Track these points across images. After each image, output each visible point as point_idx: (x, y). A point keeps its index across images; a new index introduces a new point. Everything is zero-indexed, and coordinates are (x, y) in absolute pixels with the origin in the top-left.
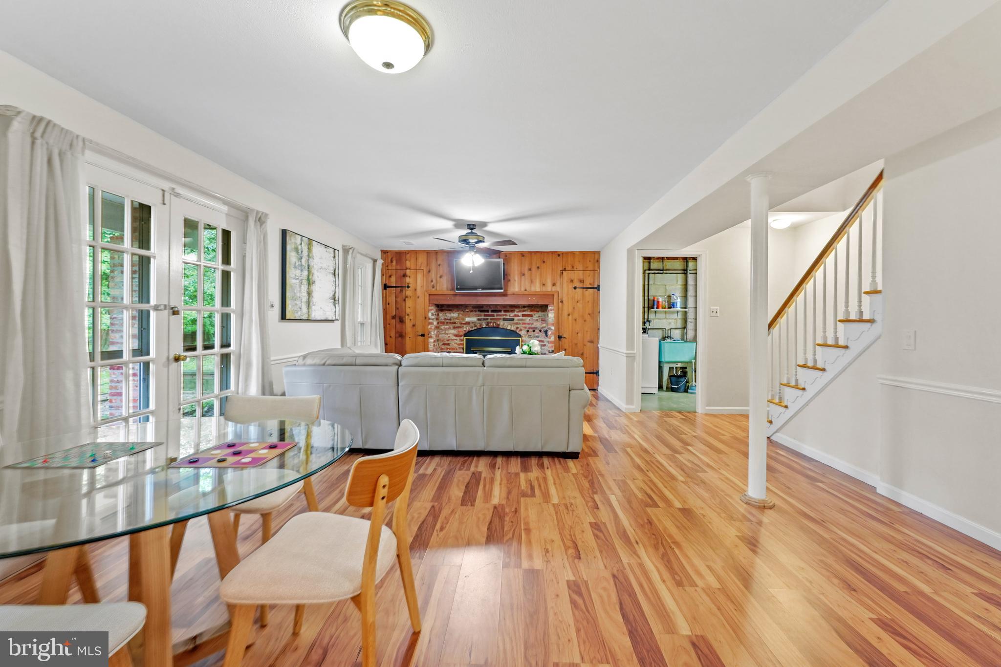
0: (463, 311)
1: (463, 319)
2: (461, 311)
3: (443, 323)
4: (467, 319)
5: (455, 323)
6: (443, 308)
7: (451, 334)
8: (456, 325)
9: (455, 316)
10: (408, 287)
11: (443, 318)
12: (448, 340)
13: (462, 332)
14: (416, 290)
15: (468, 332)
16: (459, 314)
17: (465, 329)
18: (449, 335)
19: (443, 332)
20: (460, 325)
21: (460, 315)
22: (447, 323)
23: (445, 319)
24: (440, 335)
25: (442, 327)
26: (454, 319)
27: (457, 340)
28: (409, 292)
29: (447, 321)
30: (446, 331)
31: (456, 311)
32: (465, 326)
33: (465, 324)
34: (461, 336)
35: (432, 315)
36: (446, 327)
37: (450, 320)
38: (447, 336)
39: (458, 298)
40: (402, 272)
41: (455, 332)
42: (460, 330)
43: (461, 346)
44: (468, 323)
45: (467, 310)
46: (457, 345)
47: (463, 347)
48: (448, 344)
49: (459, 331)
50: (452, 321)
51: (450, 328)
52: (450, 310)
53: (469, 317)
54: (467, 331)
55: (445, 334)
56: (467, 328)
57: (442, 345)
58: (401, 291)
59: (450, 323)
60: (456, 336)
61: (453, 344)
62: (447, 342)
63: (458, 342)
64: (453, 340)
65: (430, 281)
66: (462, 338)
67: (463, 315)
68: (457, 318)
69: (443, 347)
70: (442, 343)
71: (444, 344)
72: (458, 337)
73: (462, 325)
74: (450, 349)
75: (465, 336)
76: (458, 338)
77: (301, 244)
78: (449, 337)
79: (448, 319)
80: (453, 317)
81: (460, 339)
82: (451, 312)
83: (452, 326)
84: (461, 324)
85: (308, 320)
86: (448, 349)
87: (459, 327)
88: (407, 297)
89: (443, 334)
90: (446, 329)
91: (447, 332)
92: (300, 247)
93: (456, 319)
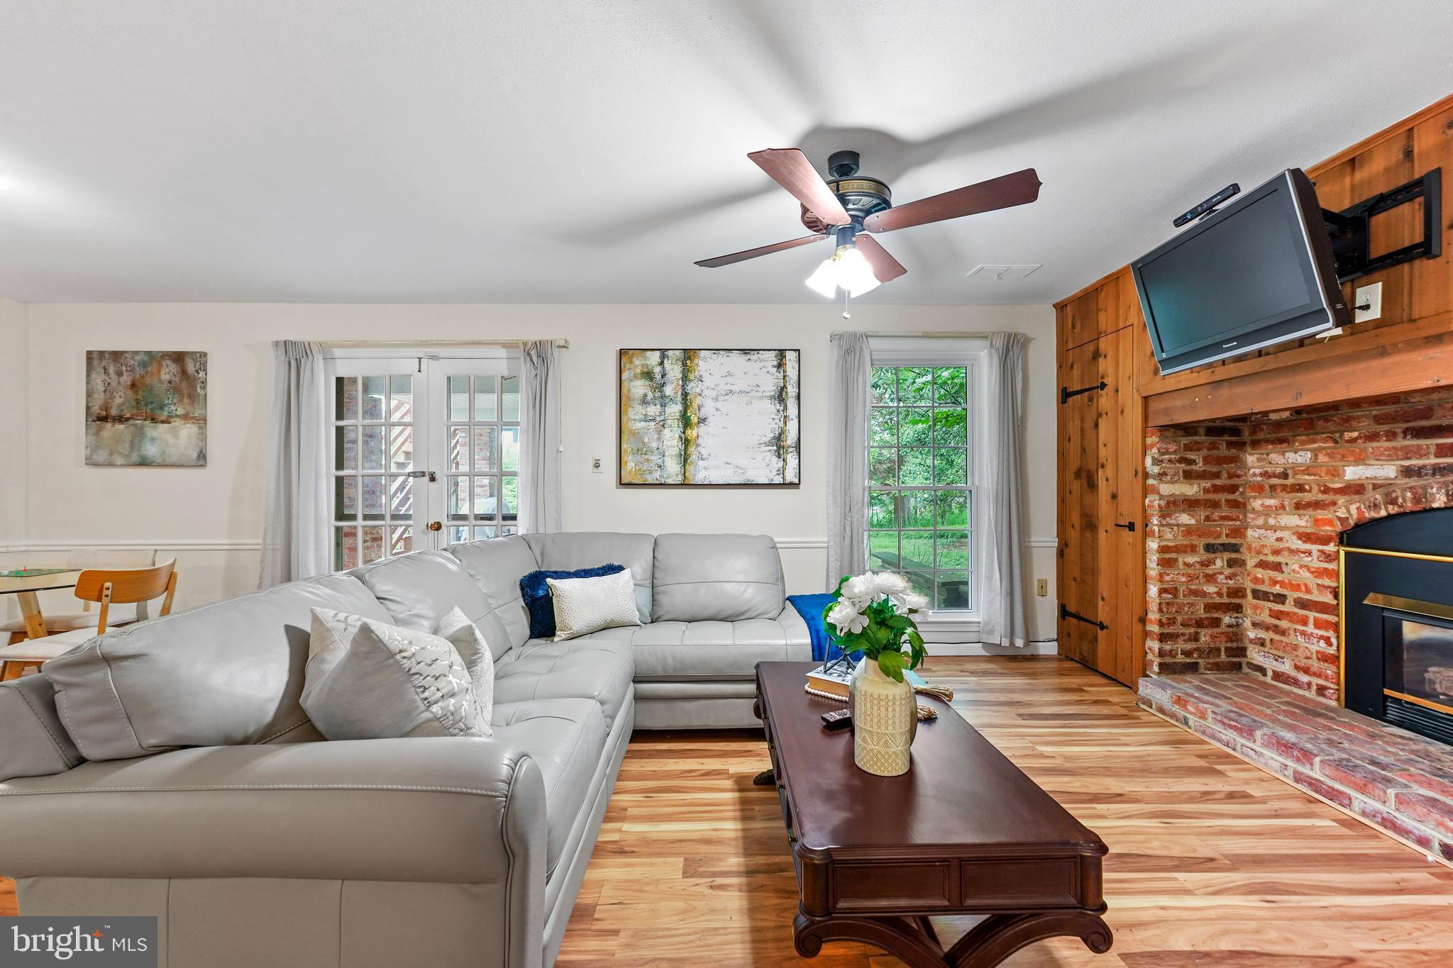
0: (1336, 442)
1: (1336, 473)
2: (1325, 441)
3: (1259, 489)
4: (1352, 473)
5: (1300, 488)
6: (1261, 436)
7: (1286, 528)
8: (1307, 497)
9: (1300, 460)
10: (1103, 386)
11: (1258, 471)
12: (1277, 552)
13: (1330, 523)
14: (1117, 391)
15: (1357, 526)
16: (1315, 453)
17: (1342, 513)
18: (1279, 534)
19: (1260, 522)
20: (1321, 497)
21: (1322, 458)
22: (1273, 488)
23: (1265, 474)
24: (1250, 532)
25: (1257, 504)
26: (1295, 473)
27: (1310, 553)
28: (1104, 400)
29: (1275, 481)
30: (1268, 515)
31: (1303, 443)
32: (1341, 500)
33: (1341, 491)
34: (1325, 540)
35: (1156, 462)
36: (1271, 502)
37: (1285, 475)
38: (1272, 536)
39: (1225, 392)
40: (1091, 348)
41: (1303, 523)
42: (1320, 514)
43: (1327, 582)
44: (1356, 489)
45: (1348, 435)
46: (1308, 575)
47: (1335, 584)
48: (1277, 567)
49: (1316, 521)
50: (1290, 481)
51: (1283, 507)
52: (1282, 441)
53: (1360, 460)
54: (1352, 523)
55: (1266, 527)
56: (1351, 511)
57: (1256, 566)
58: (1091, 399)
59: (1284, 487)
60: (1306, 537)
61: (1296, 567)
62: (1271, 558)
63: (1316, 563)
64: (1293, 552)
65: (1149, 353)
66: (1331, 548)
67: (1331, 456)
68: (1307, 470)
69: (1260, 573)
70: (1256, 560)
71: (1262, 565)
72: (1315, 543)
73: (1329, 498)
74: (1282, 584)
75: (1341, 543)
76: (1315, 548)
77: (662, 363)
78: (1279, 540)
79: (1274, 476)
80: (1294, 467)
81: (1322, 552)
82: (1286, 445)
83: (1289, 499)
84: (1326, 490)
85: (684, 485)
86: (1275, 583)
87: (1316, 505)
88: (1100, 415)
89: (1259, 527)
90: (1267, 511)
91: (1272, 521)
92: (657, 370)
93: (1303, 472)
